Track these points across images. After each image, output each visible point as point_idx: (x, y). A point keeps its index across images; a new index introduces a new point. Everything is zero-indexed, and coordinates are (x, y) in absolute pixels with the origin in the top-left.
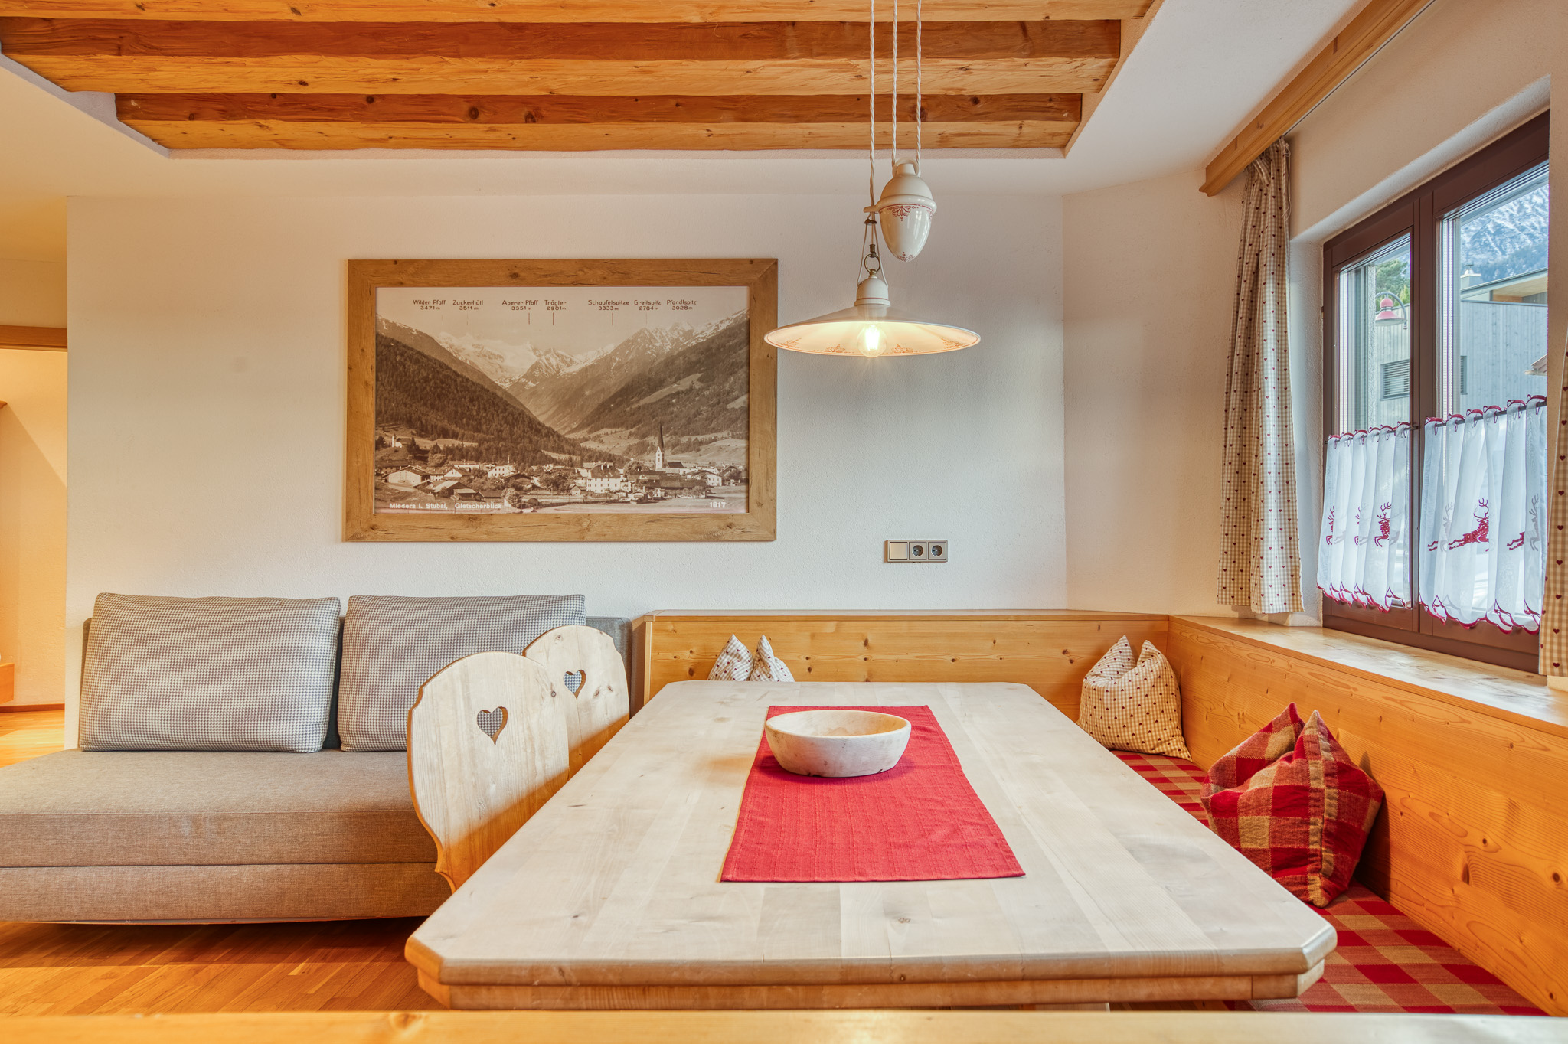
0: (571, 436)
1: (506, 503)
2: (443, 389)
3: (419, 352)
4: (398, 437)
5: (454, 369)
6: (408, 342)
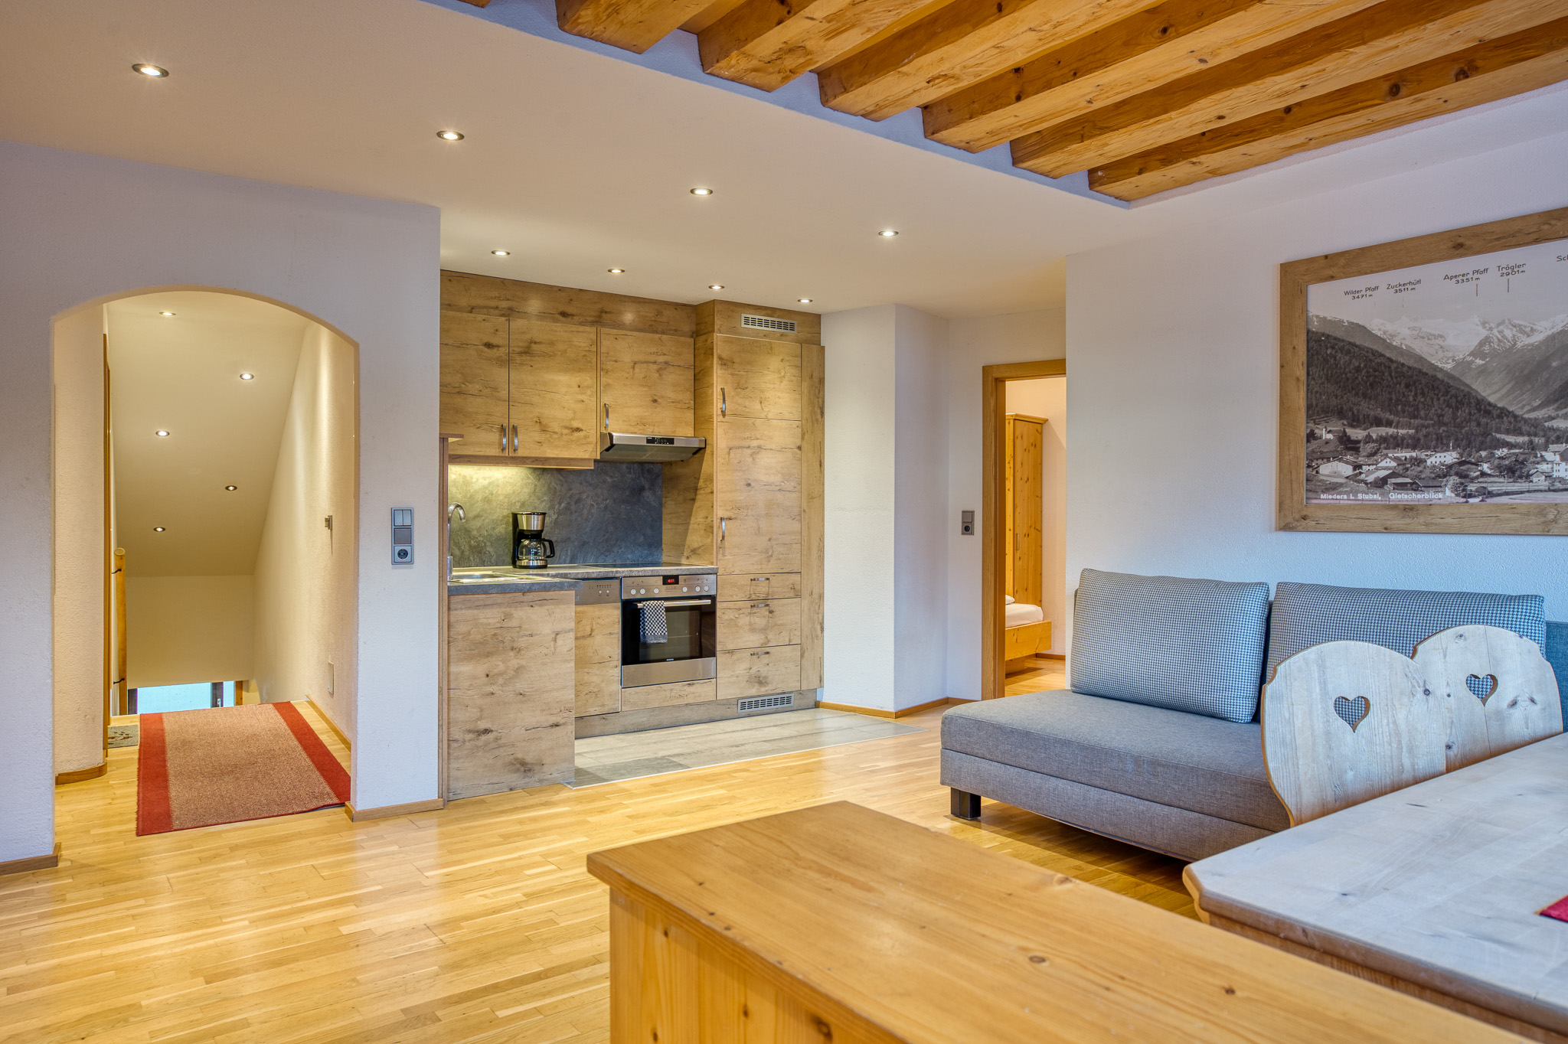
0: (1532, 415)
1: (1448, 493)
2: (1376, 377)
3: (1350, 343)
4: (1329, 429)
5: (1388, 355)
6: (1339, 334)
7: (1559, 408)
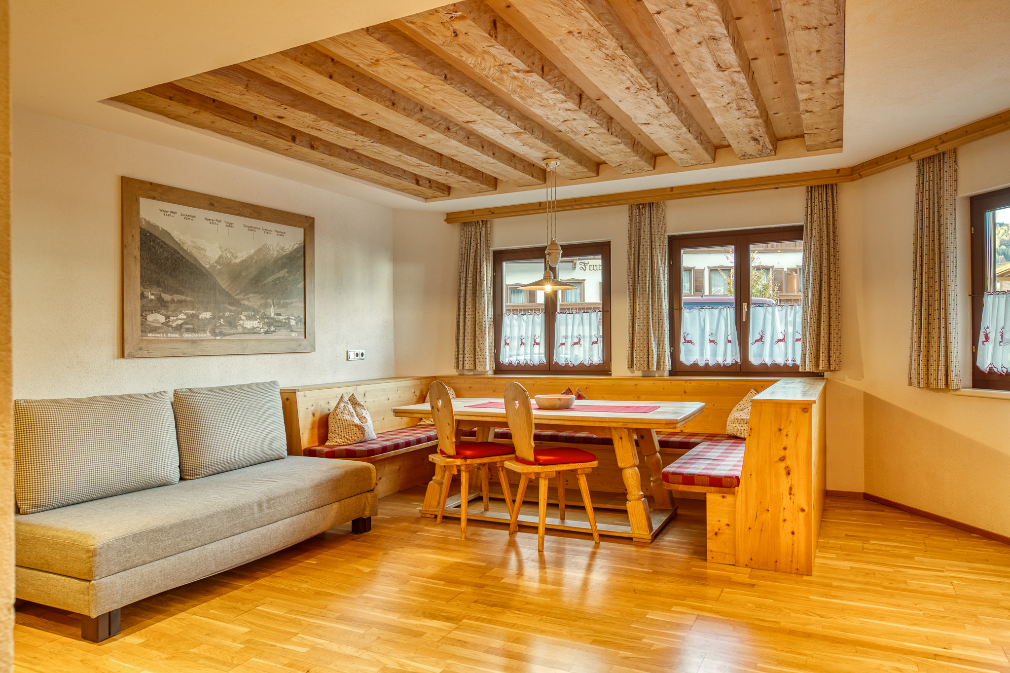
0: (237, 297)
1: (208, 334)
2: (176, 265)
3: (163, 241)
4: (152, 292)
5: (182, 254)
6: (157, 234)
7: (245, 296)
